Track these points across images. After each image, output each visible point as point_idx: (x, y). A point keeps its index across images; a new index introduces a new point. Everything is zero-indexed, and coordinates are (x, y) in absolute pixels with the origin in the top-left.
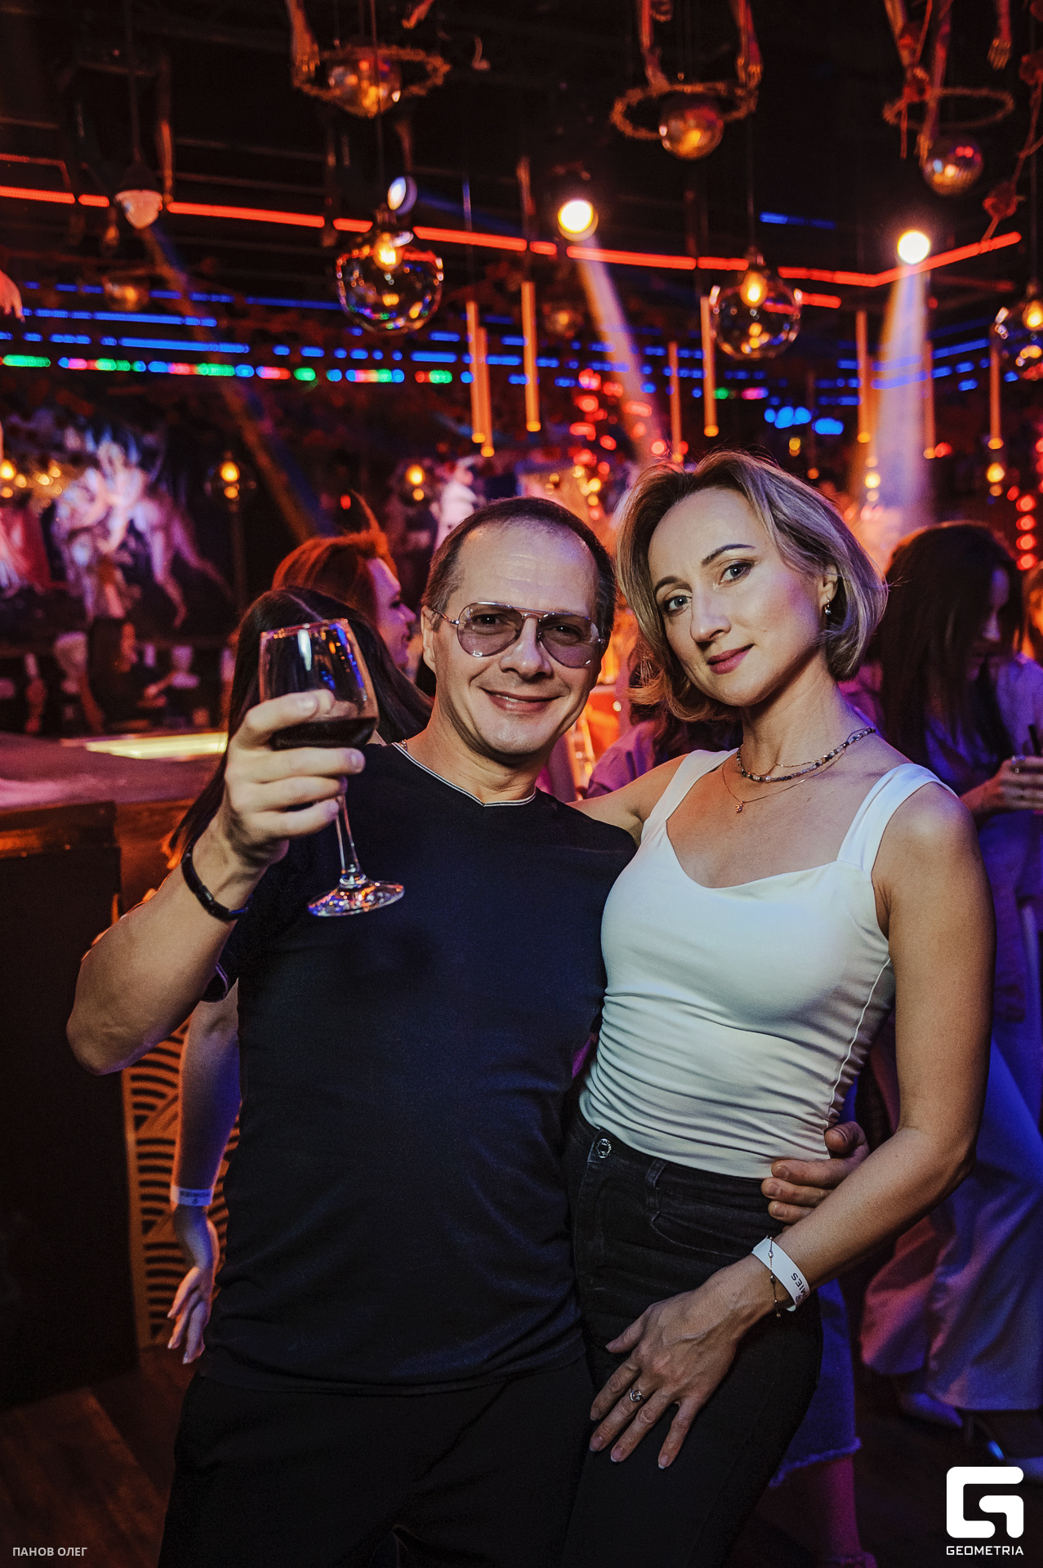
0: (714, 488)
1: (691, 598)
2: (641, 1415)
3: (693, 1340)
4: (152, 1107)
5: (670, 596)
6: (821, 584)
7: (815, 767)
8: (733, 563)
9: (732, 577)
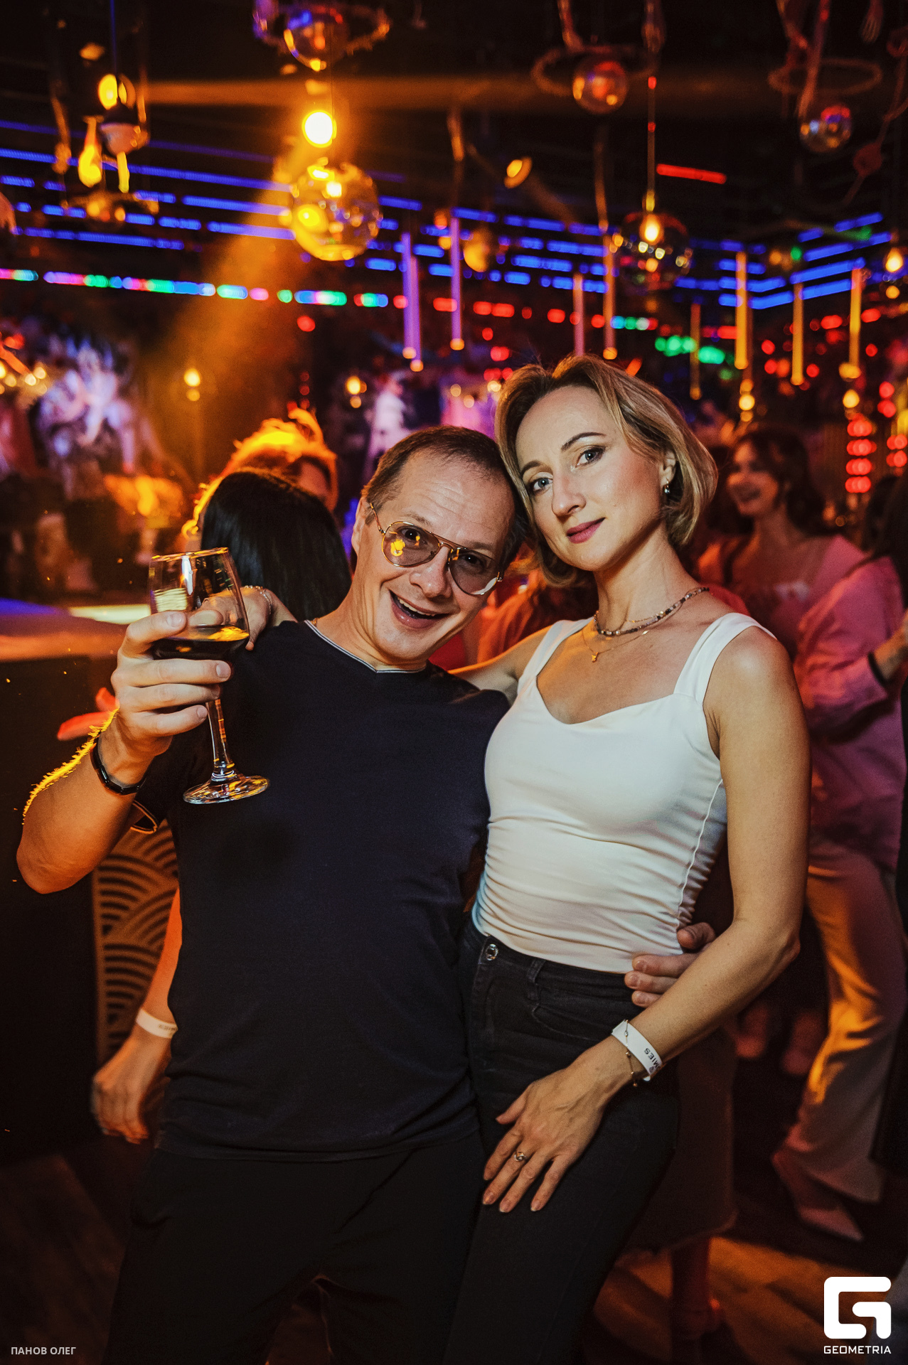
0: (571, 386)
1: (552, 479)
2: (524, 1172)
3: (566, 1107)
4: (116, 918)
5: (535, 478)
6: (662, 467)
7: (657, 620)
8: (587, 449)
9: (586, 461)
